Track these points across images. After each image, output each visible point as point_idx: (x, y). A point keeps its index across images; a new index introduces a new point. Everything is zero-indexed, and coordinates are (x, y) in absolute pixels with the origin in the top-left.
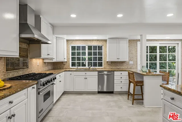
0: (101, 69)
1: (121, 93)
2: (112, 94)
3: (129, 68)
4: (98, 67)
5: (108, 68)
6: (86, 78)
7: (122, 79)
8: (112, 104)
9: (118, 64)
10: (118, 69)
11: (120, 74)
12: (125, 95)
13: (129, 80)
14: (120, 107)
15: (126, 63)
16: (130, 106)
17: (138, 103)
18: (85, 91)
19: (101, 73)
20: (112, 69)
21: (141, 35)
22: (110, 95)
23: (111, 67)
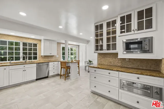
0: (37, 61)
1: (53, 76)
2: (48, 78)
3: (56, 59)
4: (33, 60)
5: (42, 60)
6: (25, 70)
7: (54, 66)
8: (53, 84)
9: (49, 58)
10: (50, 60)
11: (53, 64)
12: (56, 76)
13: (61, 67)
14: (60, 84)
15: (54, 56)
16: (65, 82)
17: (67, 79)
18: (24, 81)
19: (39, 64)
20: (45, 61)
21: (66, 41)
22: (47, 79)
23: (45, 60)
